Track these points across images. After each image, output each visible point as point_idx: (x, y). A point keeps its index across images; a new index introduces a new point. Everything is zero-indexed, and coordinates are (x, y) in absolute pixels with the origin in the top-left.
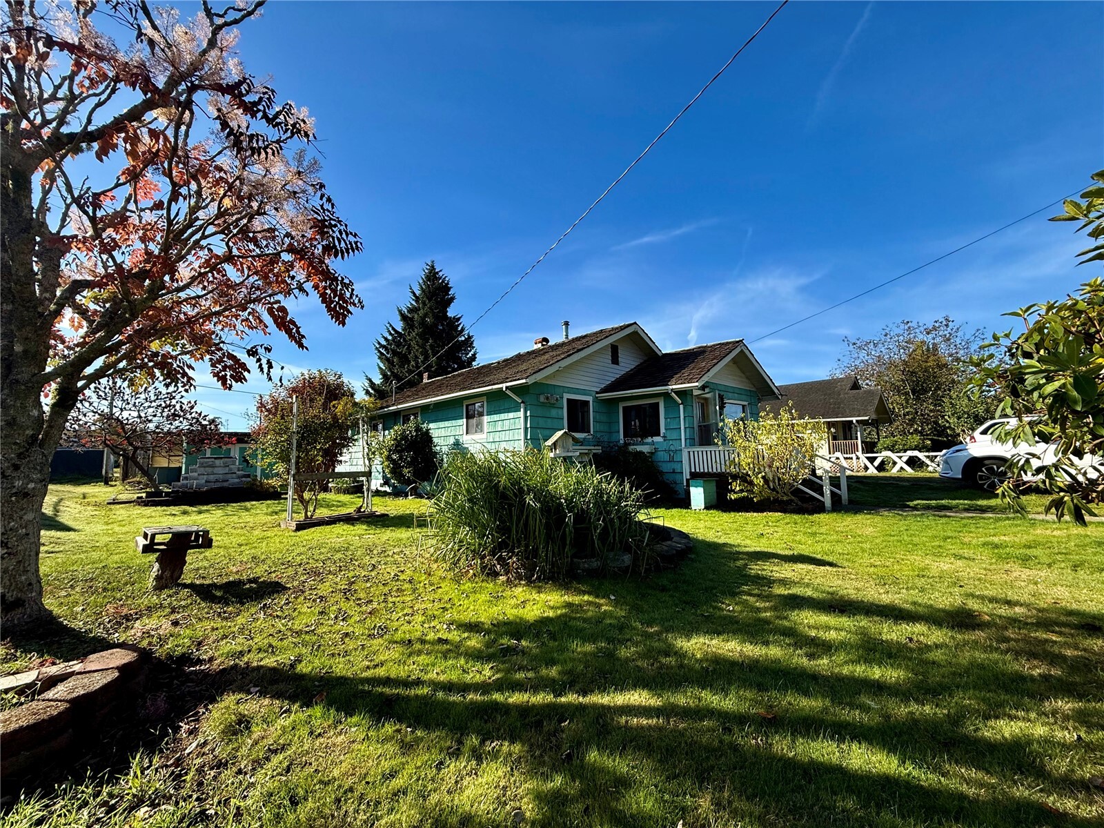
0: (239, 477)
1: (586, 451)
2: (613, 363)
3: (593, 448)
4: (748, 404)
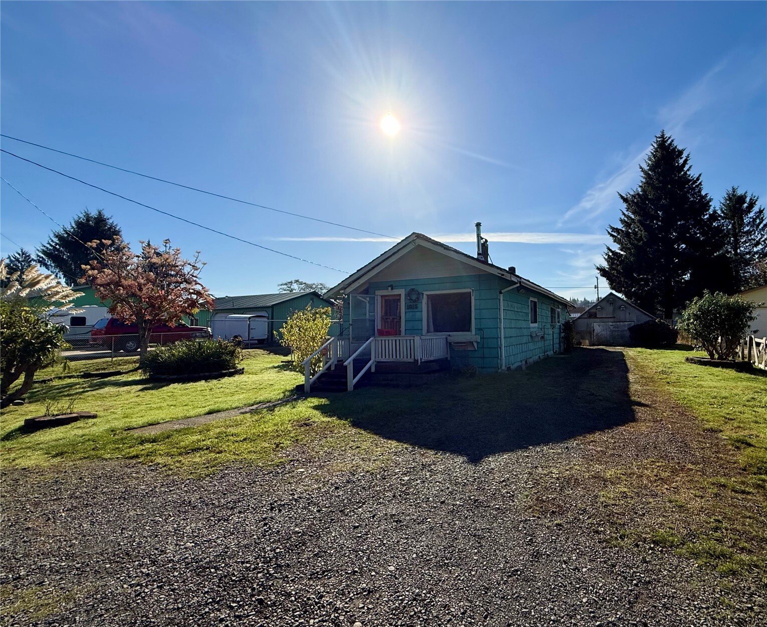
4: (473, 290)
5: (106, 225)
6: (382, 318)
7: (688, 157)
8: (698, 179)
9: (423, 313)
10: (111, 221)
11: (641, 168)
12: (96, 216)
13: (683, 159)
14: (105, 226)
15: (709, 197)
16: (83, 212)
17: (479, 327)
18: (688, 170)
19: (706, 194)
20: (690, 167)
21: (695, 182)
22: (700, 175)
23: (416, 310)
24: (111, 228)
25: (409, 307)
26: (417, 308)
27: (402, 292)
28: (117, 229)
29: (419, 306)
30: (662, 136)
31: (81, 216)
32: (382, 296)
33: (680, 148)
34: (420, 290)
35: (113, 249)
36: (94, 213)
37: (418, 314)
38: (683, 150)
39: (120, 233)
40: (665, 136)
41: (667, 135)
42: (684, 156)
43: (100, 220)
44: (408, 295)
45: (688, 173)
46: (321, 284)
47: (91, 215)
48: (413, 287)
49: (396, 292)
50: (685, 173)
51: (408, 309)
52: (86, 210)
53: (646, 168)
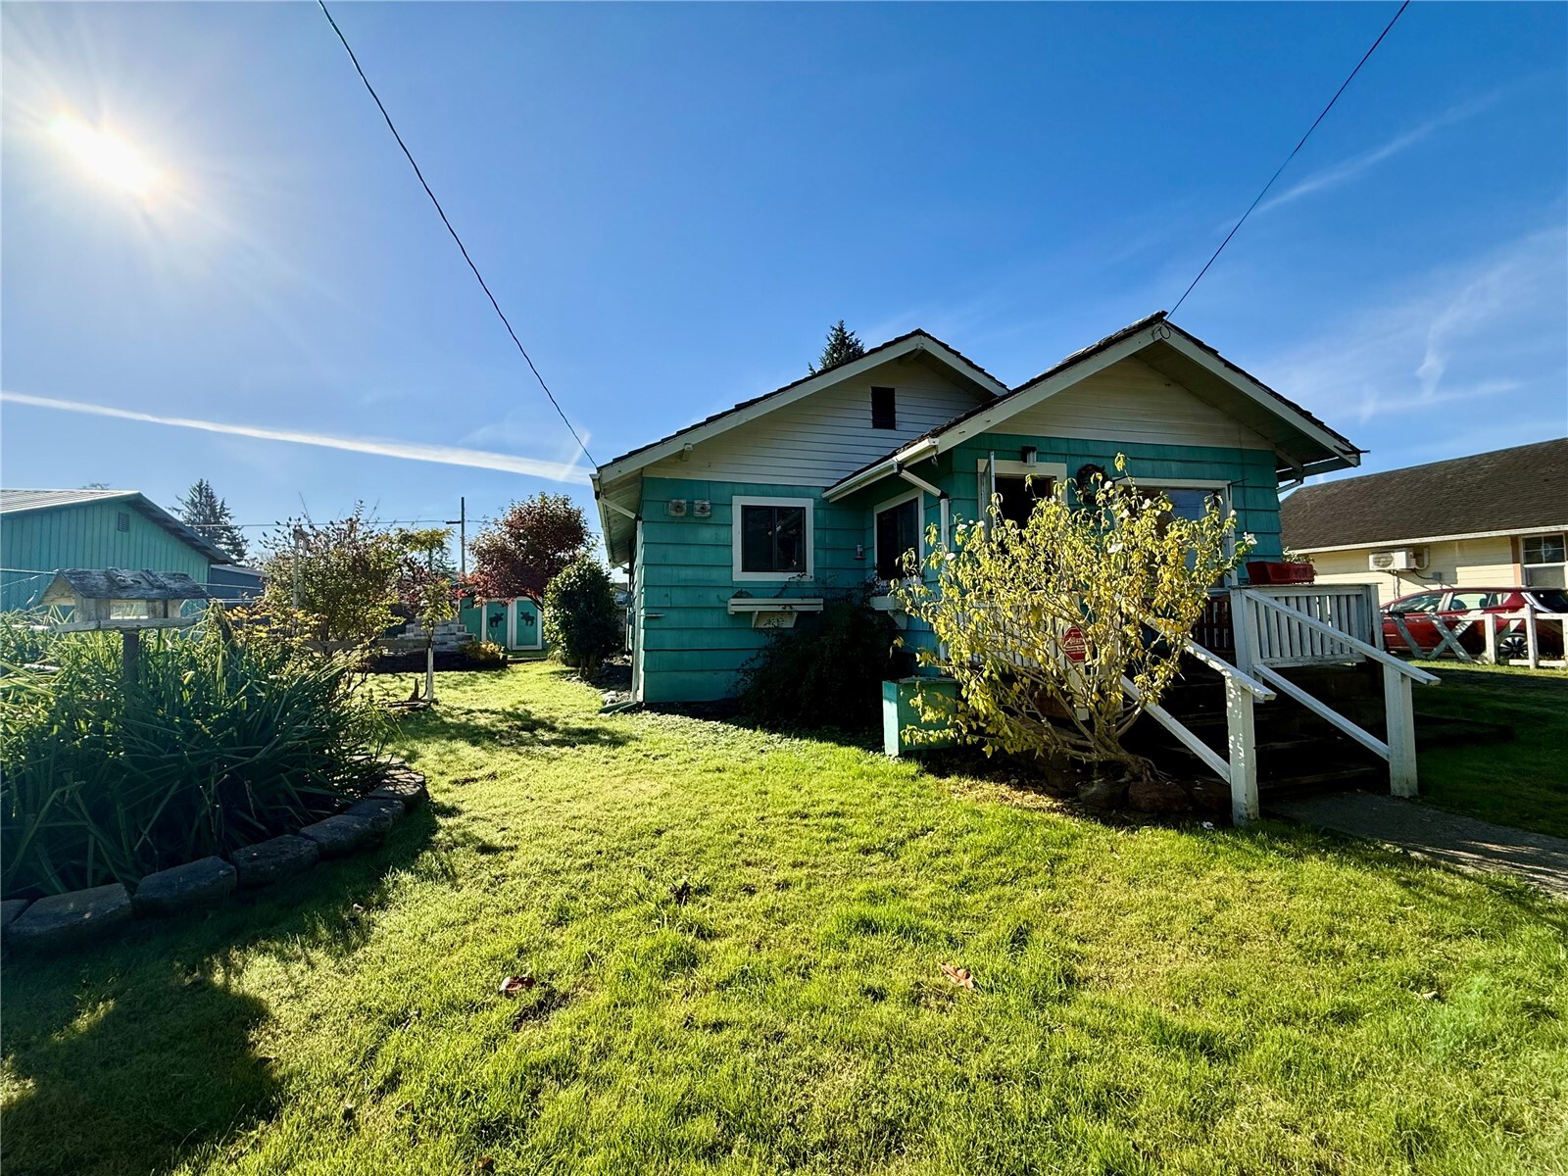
0: (459, 639)
1: (780, 609)
2: (877, 424)
3: (799, 601)
4: (1229, 485)
27: (1060, 472)
44: (1078, 479)
48: (1091, 461)
49: (1041, 469)
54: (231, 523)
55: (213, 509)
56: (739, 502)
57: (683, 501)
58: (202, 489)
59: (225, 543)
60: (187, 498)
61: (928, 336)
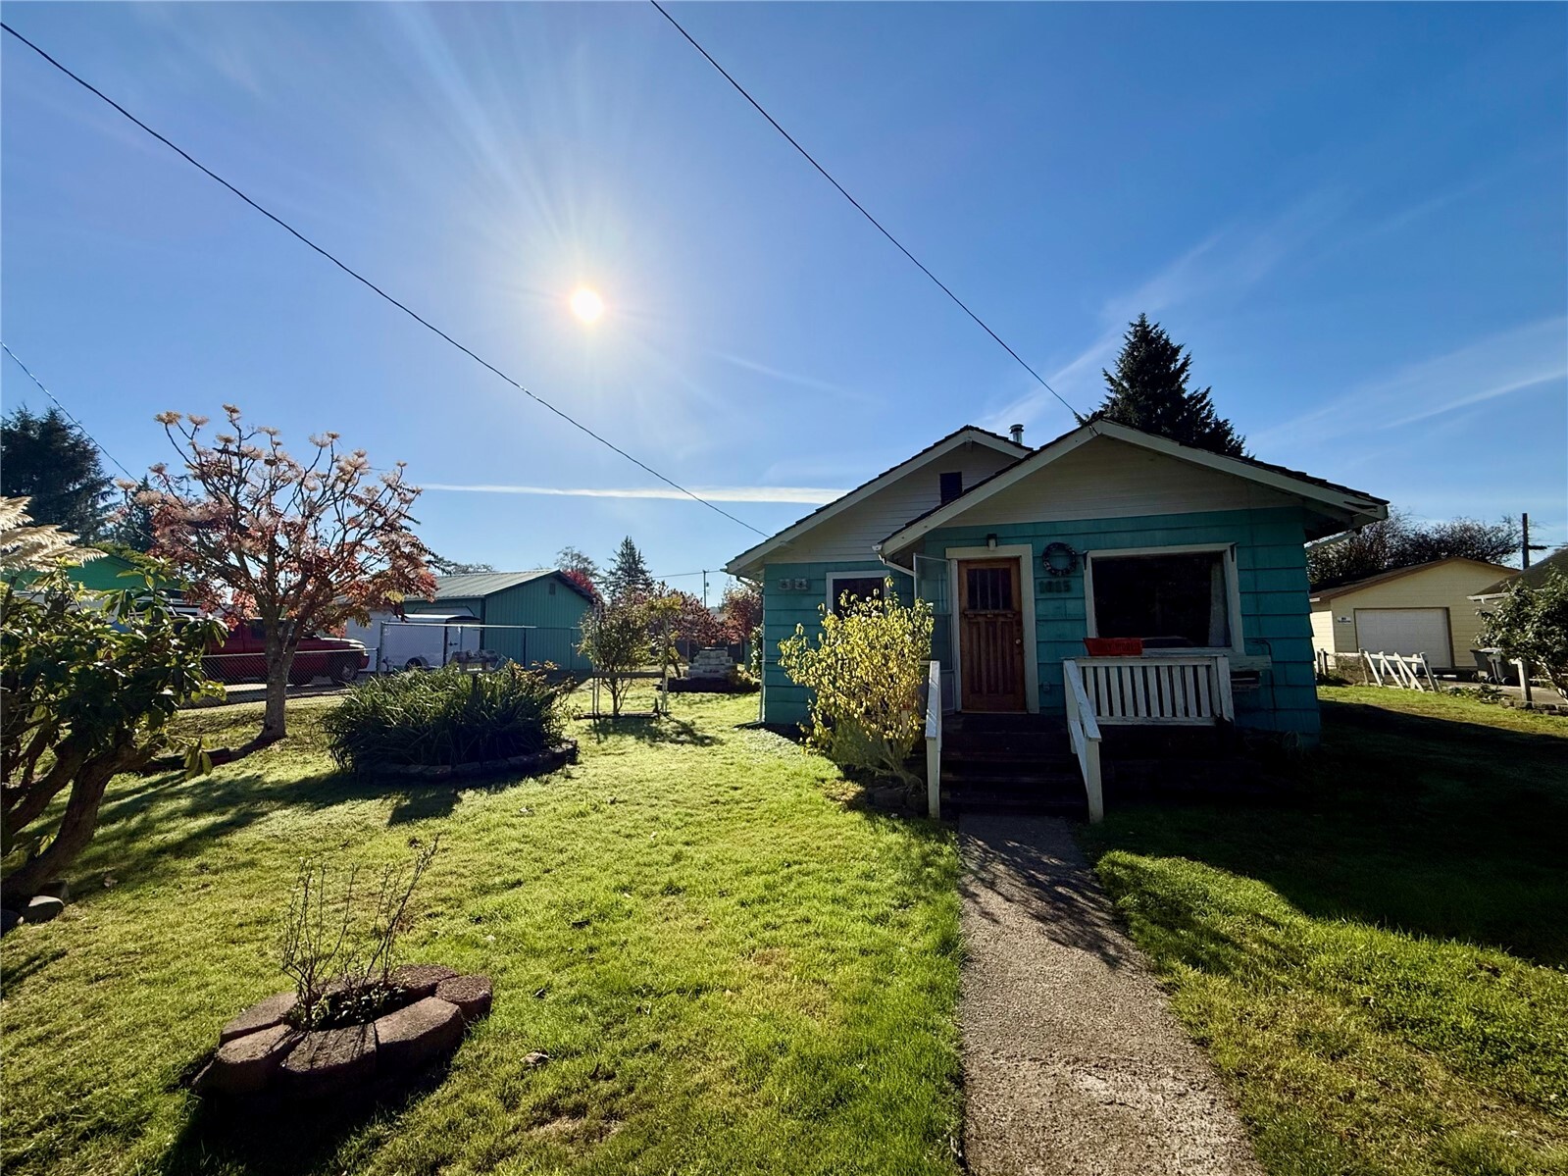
4: (1232, 547)
5: (65, 438)
6: (963, 615)
7: (1187, 359)
8: (1204, 396)
9: (1087, 602)
10: (76, 431)
11: (1106, 375)
12: (44, 421)
13: (1179, 364)
14: (65, 441)
15: (1229, 426)
16: (15, 410)
17: (1256, 635)
18: (1184, 381)
19: (1225, 421)
20: (1187, 378)
21: (1200, 401)
22: (1208, 389)
23: (1067, 595)
24: (76, 445)
25: (1044, 588)
26: (1068, 589)
27: (1025, 552)
28: (89, 448)
29: (1074, 583)
30: (1142, 324)
31: (10, 418)
32: (960, 562)
33: (1175, 343)
34: (1077, 545)
35: (78, 487)
36: (39, 414)
37: (1072, 606)
38: (1179, 348)
39: (96, 457)
40: (1147, 324)
41: (1150, 322)
42: (1181, 358)
43: (53, 428)
44: (1045, 556)
45: (1183, 386)
46: (485, 567)
47: (34, 418)
48: (1059, 540)
49: (1006, 551)
50: (1180, 386)
51: (1042, 592)
52: (23, 409)
53: (1114, 373)
54: (645, 568)
55: (634, 558)
56: (831, 577)
57: (787, 580)
58: (628, 544)
59: (642, 584)
60: (619, 552)
61: (977, 429)
